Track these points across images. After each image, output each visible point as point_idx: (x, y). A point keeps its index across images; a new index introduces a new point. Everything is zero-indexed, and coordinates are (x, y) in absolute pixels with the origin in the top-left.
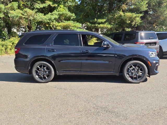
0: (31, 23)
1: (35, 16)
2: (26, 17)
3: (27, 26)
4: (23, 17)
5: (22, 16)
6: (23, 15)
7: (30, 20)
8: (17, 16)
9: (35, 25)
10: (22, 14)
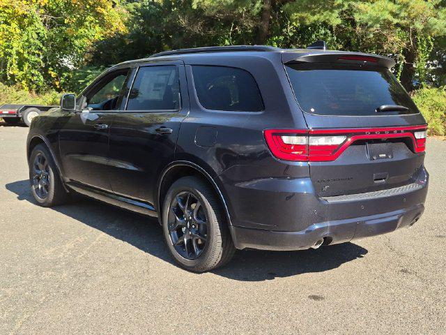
0: (415, 41)
1: (432, 20)
2: (403, 22)
3: (404, 49)
4: (396, 21)
5: (390, 18)
6: (395, 15)
7: (415, 33)
8: (377, 21)
9: (429, 46)
10: (392, 13)
